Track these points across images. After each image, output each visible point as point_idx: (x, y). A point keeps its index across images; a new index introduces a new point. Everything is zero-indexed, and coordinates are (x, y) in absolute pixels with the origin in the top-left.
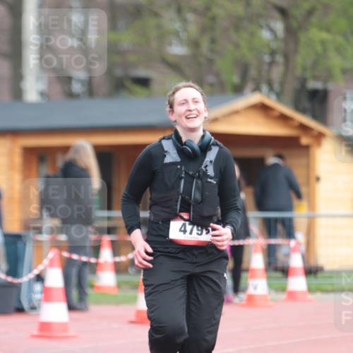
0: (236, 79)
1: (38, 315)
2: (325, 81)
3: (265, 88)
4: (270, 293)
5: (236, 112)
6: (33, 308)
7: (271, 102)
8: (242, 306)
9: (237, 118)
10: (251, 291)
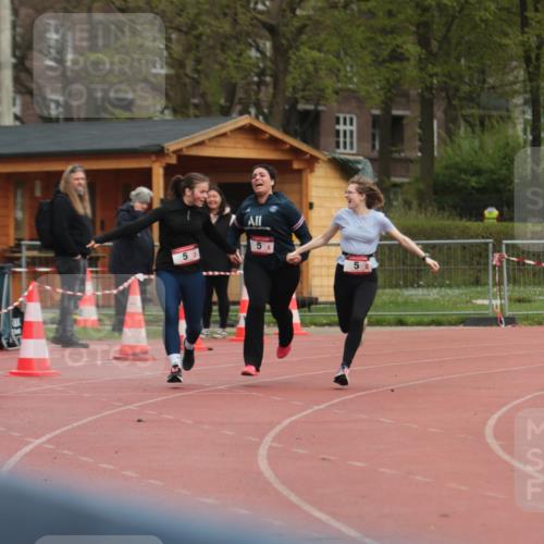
0: (222, 101)
1: (18, 350)
2: (317, 104)
3: (253, 111)
5: (224, 135)
6: (13, 345)
7: (260, 124)
9: (224, 142)
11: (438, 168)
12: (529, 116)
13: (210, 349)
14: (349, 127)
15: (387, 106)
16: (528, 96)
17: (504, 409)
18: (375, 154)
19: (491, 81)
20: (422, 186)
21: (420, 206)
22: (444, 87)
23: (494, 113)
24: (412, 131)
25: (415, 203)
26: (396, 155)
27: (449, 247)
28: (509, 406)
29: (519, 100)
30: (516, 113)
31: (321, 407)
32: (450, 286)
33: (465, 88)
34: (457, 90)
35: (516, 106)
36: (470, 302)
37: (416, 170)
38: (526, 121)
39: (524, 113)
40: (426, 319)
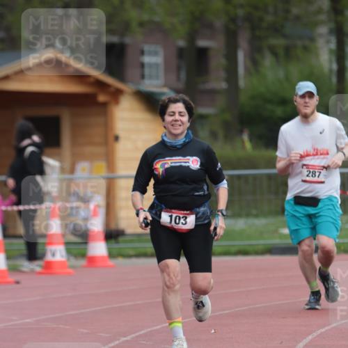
2: (122, 35)
4: (68, 259)
8: (40, 273)
10: (49, 258)
11: (243, 98)
12: (333, 46)
13: (17, 283)
14: (154, 58)
15: (192, 37)
16: (332, 25)
17: (310, 337)
18: (181, 86)
19: (295, 11)
20: (228, 116)
21: (226, 137)
22: (248, 18)
23: (299, 43)
24: (217, 62)
25: (221, 134)
26: (202, 87)
27: (255, 177)
28: (315, 334)
29: (323, 30)
30: (321, 43)
31: (128, 338)
32: (256, 216)
33: (269, 18)
34: (261, 19)
35: (321, 35)
36: (276, 231)
37: (221, 101)
38: (331, 51)
39: (328, 42)
40: (233, 249)
